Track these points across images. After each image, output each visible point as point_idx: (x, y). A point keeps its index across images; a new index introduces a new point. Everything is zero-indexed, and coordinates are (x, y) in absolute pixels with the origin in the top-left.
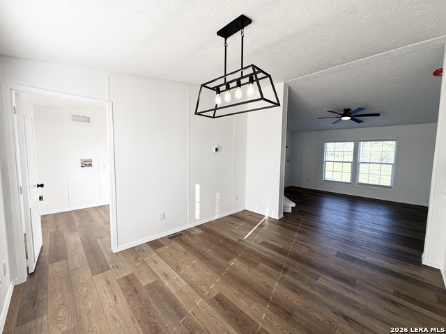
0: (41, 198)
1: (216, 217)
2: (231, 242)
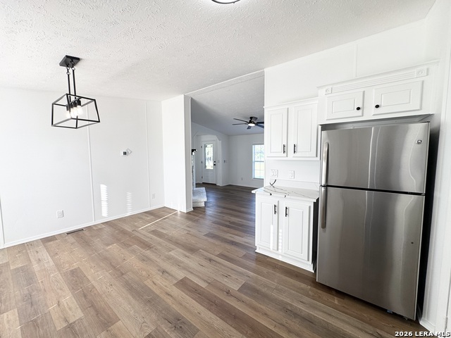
1: (128, 214)
2: (124, 232)
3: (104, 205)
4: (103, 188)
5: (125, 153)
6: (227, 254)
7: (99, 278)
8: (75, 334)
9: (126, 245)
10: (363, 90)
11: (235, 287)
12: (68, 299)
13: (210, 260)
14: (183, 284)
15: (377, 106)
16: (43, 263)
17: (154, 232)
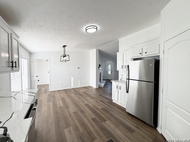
0: (38, 81)
1: (78, 87)
2: (76, 91)
3: (72, 83)
4: (72, 78)
5: (78, 68)
6: (102, 100)
7: (68, 100)
8: (61, 108)
9: (76, 94)
10: (142, 47)
11: (100, 108)
12: (61, 102)
13: (97, 101)
14: (87, 105)
15: (146, 53)
16: (57, 95)
17: (84, 92)
